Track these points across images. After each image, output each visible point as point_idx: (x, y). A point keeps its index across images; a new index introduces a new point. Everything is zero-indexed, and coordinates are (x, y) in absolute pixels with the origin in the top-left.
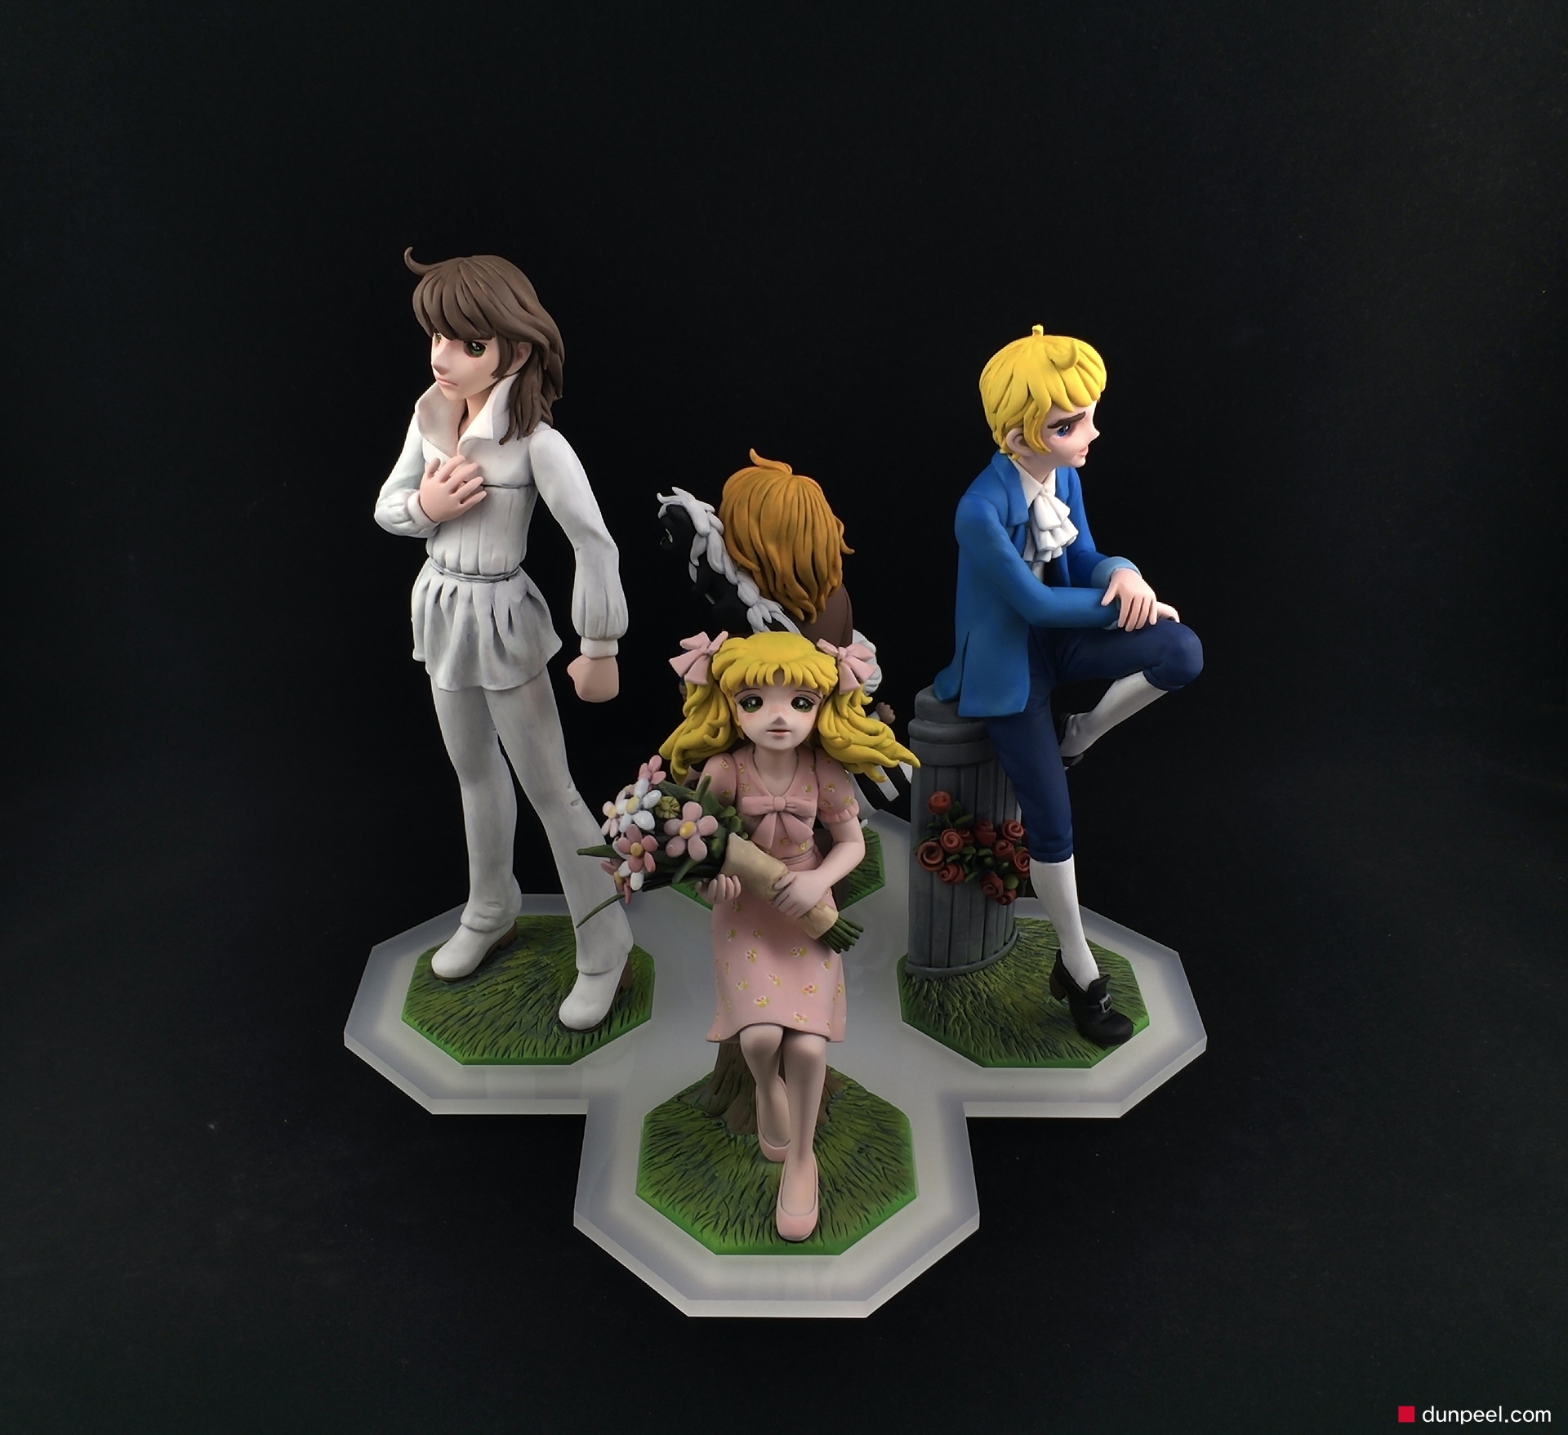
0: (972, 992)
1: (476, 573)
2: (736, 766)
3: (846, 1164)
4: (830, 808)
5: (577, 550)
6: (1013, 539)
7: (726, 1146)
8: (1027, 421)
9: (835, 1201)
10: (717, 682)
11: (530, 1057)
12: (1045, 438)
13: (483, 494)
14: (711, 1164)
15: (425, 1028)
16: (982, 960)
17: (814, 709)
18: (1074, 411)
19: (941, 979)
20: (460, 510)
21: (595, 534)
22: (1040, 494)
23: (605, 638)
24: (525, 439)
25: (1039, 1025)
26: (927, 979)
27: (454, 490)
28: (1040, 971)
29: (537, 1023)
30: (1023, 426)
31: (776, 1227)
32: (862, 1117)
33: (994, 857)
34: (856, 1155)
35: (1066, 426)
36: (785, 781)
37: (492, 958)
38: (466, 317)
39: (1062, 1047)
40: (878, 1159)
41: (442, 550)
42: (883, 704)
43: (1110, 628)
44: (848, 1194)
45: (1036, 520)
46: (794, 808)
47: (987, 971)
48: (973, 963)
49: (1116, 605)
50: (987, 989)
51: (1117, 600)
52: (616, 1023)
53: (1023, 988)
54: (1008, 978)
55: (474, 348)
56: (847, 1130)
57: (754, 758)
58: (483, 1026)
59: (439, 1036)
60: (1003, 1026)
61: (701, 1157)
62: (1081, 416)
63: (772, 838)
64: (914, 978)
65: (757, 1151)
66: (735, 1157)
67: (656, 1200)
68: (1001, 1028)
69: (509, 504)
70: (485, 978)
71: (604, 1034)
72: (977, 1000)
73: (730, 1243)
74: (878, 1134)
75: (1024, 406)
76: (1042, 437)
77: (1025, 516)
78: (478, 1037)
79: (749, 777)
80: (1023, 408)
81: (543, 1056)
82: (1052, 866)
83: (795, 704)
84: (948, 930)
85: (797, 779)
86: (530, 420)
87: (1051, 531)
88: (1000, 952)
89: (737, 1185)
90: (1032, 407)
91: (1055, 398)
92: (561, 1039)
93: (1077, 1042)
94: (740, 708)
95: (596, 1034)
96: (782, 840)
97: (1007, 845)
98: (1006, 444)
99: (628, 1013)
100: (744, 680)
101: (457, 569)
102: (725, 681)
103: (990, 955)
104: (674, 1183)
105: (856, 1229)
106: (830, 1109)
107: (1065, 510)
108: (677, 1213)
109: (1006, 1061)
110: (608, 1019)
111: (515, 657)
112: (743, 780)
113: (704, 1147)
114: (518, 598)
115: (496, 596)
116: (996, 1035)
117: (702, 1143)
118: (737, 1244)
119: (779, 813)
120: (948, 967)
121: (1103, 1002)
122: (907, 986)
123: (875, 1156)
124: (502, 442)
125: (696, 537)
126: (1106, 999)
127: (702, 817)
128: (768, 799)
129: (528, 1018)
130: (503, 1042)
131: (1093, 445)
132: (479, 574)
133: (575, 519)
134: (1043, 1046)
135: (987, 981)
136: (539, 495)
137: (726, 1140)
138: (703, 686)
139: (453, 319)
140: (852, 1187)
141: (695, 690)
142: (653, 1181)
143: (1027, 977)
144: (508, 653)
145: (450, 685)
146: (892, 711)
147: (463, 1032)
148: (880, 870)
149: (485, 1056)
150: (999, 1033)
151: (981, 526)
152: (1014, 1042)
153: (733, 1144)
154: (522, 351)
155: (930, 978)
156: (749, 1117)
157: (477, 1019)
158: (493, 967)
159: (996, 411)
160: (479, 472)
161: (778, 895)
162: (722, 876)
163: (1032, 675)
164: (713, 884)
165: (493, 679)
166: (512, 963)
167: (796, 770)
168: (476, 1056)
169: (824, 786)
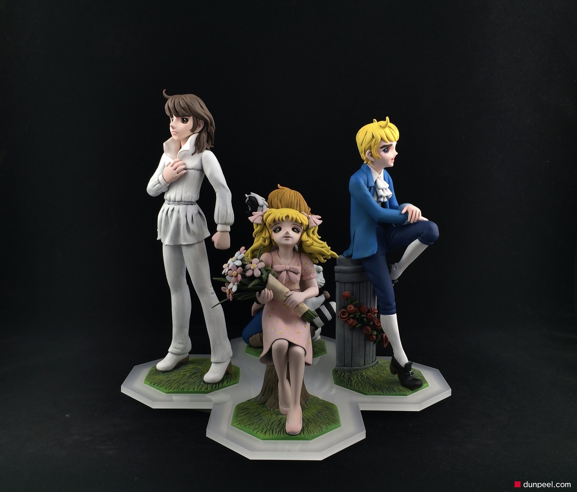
0: (361, 375)
1: (181, 201)
2: (272, 256)
3: (313, 416)
4: (306, 273)
5: (217, 192)
6: (370, 191)
7: (266, 411)
8: (373, 146)
9: (309, 424)
10: (265, 224)
11: (192, 390)
12: (379, 153)
13: (185, 171)
14: (261, 416)
15: (152, 384)
16: (364, 365)
17: (300, 233)
18: (389, 143)
19: (349, 371)
20: (177, 176)
21: (223, 186)
22: (378, 178)
23: (225, 224)
24: (200, 154)
25: (387, 384)
26: (343, 372)
27: (175, 169)
28: (386, 371)
29: (195, 382)
30: (371, 149)
31: (285, 431)
32: (319, 405)
33: (367, 318)
34: (317, 414)
35: (386, 149)
36: (289, 261)
37: (179, 365)
38: (182, 108)
39: (396, 389)
40: (325, 415)
41: (170, 195)
42: (325, 291)
43: (405, 224)
44: (314, 423)
45: (377, 186)
46: (293, 269)
47: (366, 370)
48: (361, 366)
49: (407, 215)
50: (366, 375)
51: (407, 213)
52: (225, 383)
53: (380, 375)
54: (375, 372)
55: (184, 121)
56: (313, 408)
57: (278, 253)
58: (174, 382)
59: (157, 386)
60: (373, 384)
61: (257, 414)
62: (391, 145)
63: (285, 280)
64: (338, 371)
65: (279, 413)
66: (270, 414)
67: (239, 426)
68: (372, 385)
69: (194, 175)
70: (175, 371)
71: (220, 385)
72: (363, 377)
73: (267, 436)
74: (325, 409)
75: (372, 140)
76: (378, 153)
77: (373, 184)
78: (173, 385)
79: (276, 259)
80: (371, 141)
81: (197, 390)
82: (389, 316)
83: (293, 229)
84: (351, 351)
85: (294, 260)
86: (203, 148)
87: (382, 190)
88: (371, 364)
89: (271, 421)
90: (374, 140)
91: (382, 137)
92: (204, 386)
93: (401, 388)
94: (273, 232)
95: (217, 385)
96: (288, 282)
97: (372, 315)
98: (366, 157)
99: (229, 380)
100: (275, 219)
101: (174, 201)
102: (268, 221)
103: (367, 364)
104: (246, 420)
105: (317, 432)
106: (307, 403)
107: (388, 185)
108: (247, 428)
109: (374, 393)
110: (222, 381)
111: (193, 232)
112: (274, 260)
113: (258, 411)
114: (196, 212)
115: (188, 210)
116: (370, 386)
117: (258, 410)
118: (270, 436)
119: (287, 271)
120: (351, 367)
121: (410, 372)
122: (336, 374)
123: (324, 414)
124: (192, 155)
125: (259, 207)
126: (411, 371)
127: (259, 262)
128: (283, 266)
129: (191, 381)
130: (182, 387)
131: (396, 158)
132: (182, 202)
133: (216, 180)
134: (389, 389)
135: (366, 372)
136: (205, 175)
137: (267, 410)
138: (260, 224)
139: (178, 108)
140: (315, 421)
141: (258, 226)
142: (238, 420)
143: (381, 372)
144: (191, 231)
145: (170, 242)
146: (329, 294)
147: (167, 384)
148: (325, 349)
149: (175, 390)
150: (371, 386)
151: (358, 185)
152: (377, 388)
153: (269, 411)
154: (201, 124)
155: (344, 371)
156: (276, 403)
157: (172, 381)
158: (179, 369)
159: (362, 145)
160: (184, 164)
161: (287, 299)
162: (266, 289)
163: (378, 244)
164: (263, 291)
165: (185, 240)
166: (186, 368)
167: (293, 257)
168: (171, 390)
169: (303, 264)
